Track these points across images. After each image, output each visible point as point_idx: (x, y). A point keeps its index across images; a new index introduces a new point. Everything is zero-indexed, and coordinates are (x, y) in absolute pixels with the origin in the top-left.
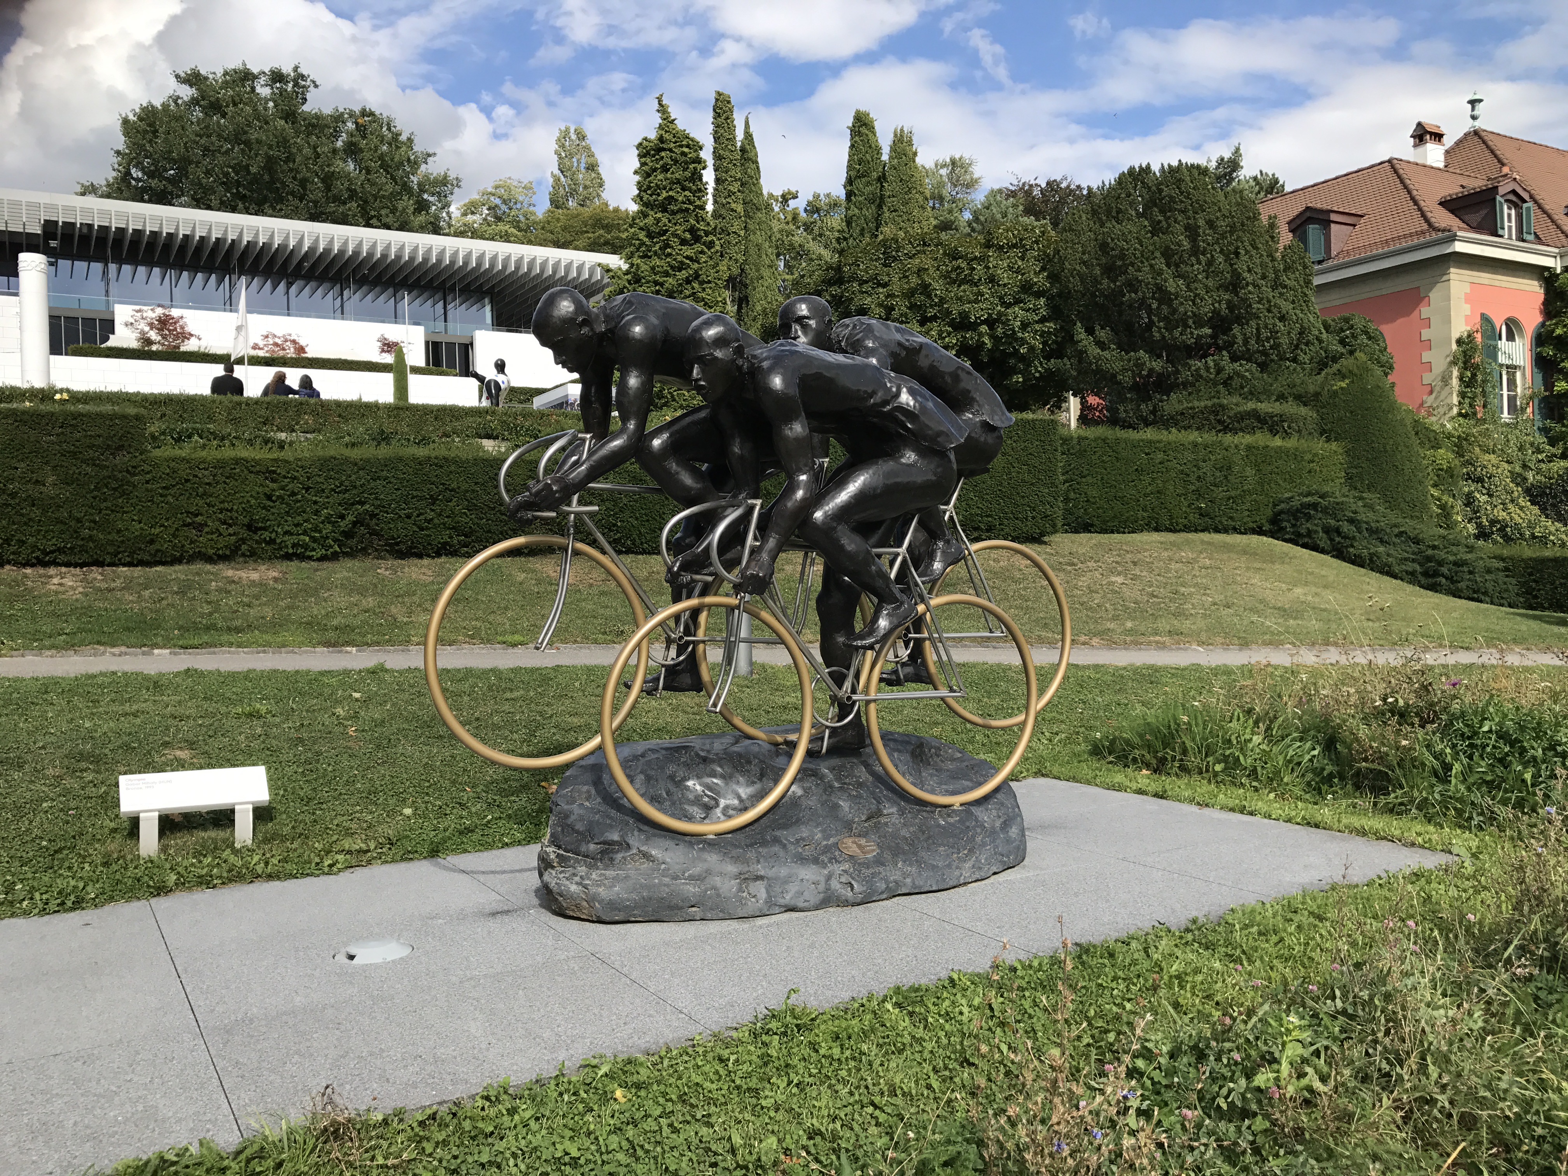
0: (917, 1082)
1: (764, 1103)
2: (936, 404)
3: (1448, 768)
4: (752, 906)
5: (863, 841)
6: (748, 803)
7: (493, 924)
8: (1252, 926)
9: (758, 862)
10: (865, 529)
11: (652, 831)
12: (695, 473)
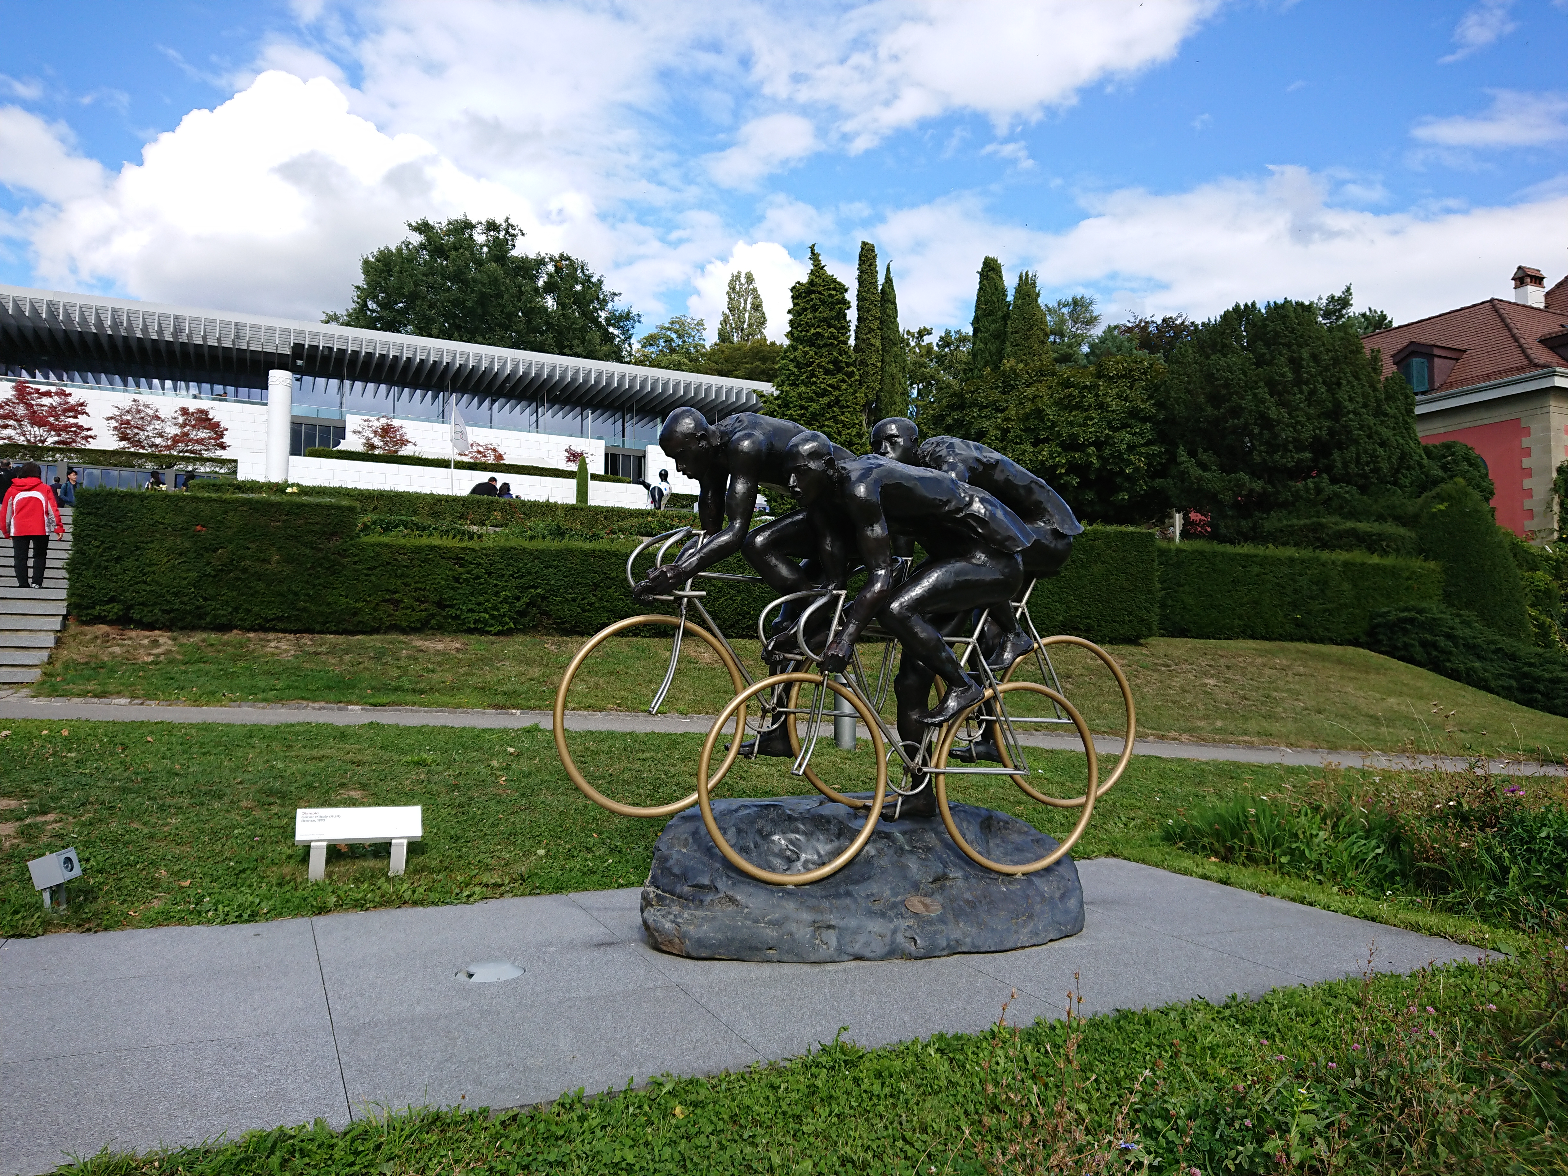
0: (947, 1122)
1: (805, 1129)
2: (1006, 513)
3: (1506, 871)
4: (824, 952)
5: (928, 901)
6: (826, 859)
7: (597, 954)
8: (1291, 1007)
9: (831, 912)
10: (938, 621)
11: (738, 878)
12: (792, 566)
